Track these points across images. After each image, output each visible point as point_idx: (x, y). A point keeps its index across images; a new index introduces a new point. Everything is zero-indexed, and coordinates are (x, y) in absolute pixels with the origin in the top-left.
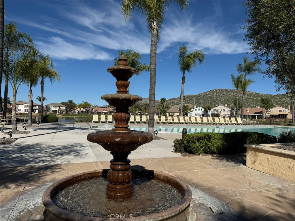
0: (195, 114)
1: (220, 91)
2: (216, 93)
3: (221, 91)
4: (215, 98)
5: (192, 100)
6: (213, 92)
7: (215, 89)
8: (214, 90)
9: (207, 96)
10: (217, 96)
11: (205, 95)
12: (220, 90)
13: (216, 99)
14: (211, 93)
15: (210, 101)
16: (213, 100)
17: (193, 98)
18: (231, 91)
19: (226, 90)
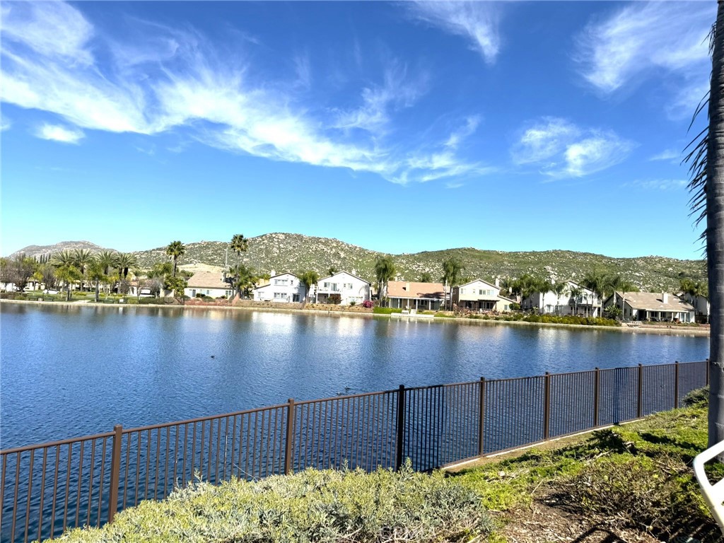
0: (275, 294)
1: (286, 238)
2: (278, 241)
3: (290, 237)
4: (276, 255)
5: (220, 254)
6: (271, 238)
7: (275, 233)
8: (274, 236)
9: (256, 247)
10: (279, 248)
11: (252, 245)
12: (287, 235)
13: (278, 256)
14: (266, 241)
15: (264, 260)
16: (271, 259)
17: (220, 249)
18: (310, 239)
19: (300, 237)
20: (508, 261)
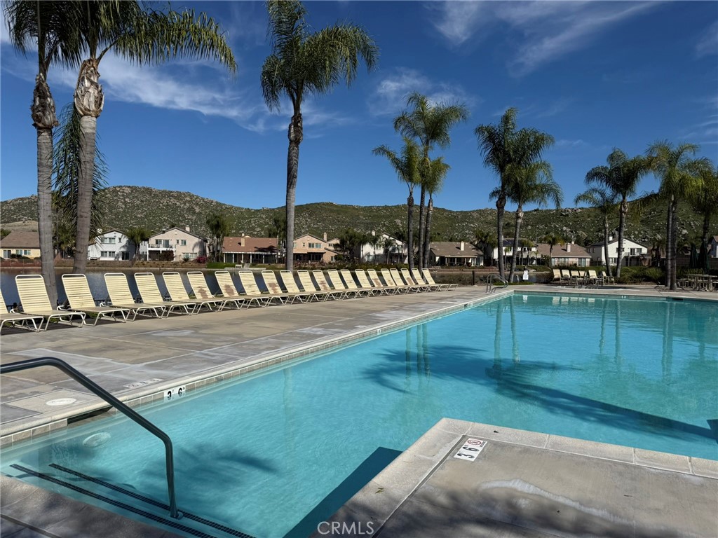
0: (102, 252)
1: (132, 191)
2: (123, 195)
3: (137, 191)
4: (121, 210)
6: (115, 192)
7: (120, 187)
8: (118, 189)
10: (125, 203)
12: (133, 189)
13: (124, 211)
14: (109, 195)
18: (160, 193)
19: (148, 191)
20: (363, 215)
